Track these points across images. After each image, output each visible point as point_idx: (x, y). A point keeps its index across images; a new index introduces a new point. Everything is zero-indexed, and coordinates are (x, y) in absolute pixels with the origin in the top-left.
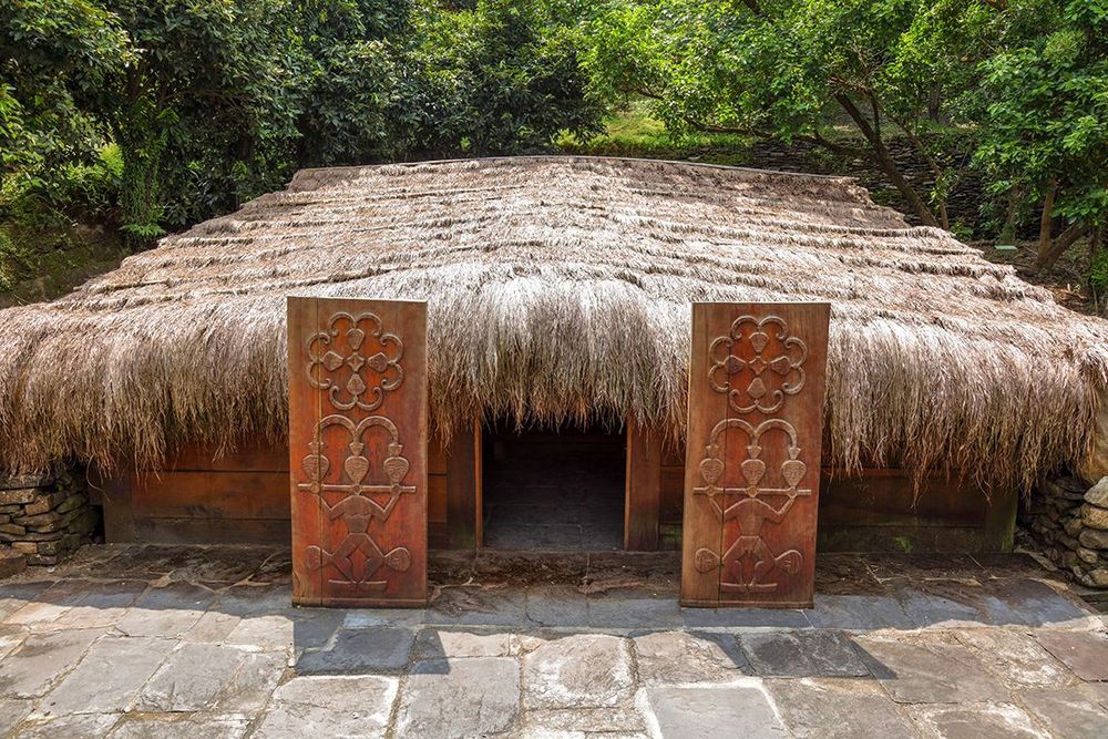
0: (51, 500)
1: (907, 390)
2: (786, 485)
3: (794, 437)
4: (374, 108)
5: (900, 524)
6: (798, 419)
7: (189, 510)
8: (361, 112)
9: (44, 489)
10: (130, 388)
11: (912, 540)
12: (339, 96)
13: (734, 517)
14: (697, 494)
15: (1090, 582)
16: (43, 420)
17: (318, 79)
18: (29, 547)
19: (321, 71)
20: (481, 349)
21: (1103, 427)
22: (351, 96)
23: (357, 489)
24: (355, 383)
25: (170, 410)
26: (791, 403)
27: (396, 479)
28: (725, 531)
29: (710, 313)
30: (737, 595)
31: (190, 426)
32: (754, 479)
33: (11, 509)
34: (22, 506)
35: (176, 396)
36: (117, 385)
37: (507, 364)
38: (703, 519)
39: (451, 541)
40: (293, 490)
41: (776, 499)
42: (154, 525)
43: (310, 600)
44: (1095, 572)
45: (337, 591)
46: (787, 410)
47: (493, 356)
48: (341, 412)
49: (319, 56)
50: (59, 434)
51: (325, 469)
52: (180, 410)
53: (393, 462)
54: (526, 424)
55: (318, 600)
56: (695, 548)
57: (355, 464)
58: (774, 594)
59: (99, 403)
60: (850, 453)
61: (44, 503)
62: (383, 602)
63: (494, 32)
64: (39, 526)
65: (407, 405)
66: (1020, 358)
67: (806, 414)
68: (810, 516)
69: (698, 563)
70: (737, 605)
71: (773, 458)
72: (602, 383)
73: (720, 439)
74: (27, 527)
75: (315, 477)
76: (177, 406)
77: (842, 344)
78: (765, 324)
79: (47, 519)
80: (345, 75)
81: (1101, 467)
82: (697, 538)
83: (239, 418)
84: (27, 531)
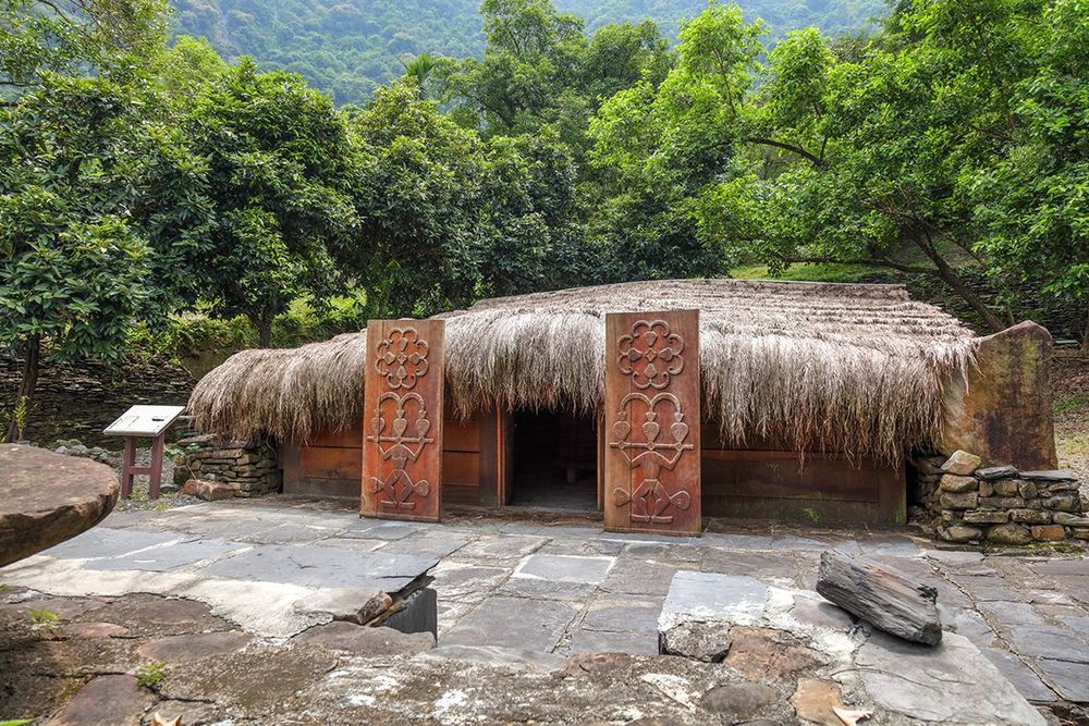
0: (250, 457)
1: (782, 381)
2: (675, 441)
3: (678, 405)
4: (534, 259)
5: (806, 497)
6: (680, 393)
7: (329, 473)
8: (525, 260)
9: (247, 450)
10: (294, 386)
11: (818, 511)
12: (509, 251)
13: (638, 465)
14: (612, 447)
15: (948, 537)
16: (251, 407)
17: (497, 241)
18: (237, 486)
19: (499, 235)
20: (485, 356)
21: (952, 410)
22: (519, 250)
23: (399, 440)
24: (401, 372)
25: (315, 402)
26: (675, 381)
27: (422, 433)
28: (633, 476)
29: (617, 320)
30: (642, 523)
31: (325, 410)
32: (652, 437)
33: (230, 461)
34: (236, 459)
35: (318, 391)
36: (288, 384)
37: (501, 365)
38: (618, 466)
39: (482, 500)
40: (364, 440)
41: (669, 451)
42: (310, 482)
43: (369, 514)
44: (951, 528)
45: (386, 508)
46: (672, 386)
47: (492, 359)
48: (393, 390)
49: (499, 226)
50: (258, 415)
51: (382, 426)
52: (320, 400)
53: (421, 424)
54: (515, 407)
55: (374, 514)
56: (613, 487)
57: (399, 424)
58: (670, 524)
59: (278, 395)
60: (734, 425)
61: (246, 458)
62: (412, 517)
63: (636, 206)
64: (244, 473)
65: (430, 386)
66: (878, 358)
67: (686, 389)
68: (694, 465)
69: (615, 499)
70: (643, 532)
71: (665, 422)
72: (558, 375)
73: (627, 408)
74: (237, 472)
75: (376, 431)
76: (318, 398)
77: (733, 348)
78: (654, 326)
79: (247, 468)
80: (515, 236)
81: (956, 443)
82: (614, 480)
83: (349, 404)
84: (238, 477)
